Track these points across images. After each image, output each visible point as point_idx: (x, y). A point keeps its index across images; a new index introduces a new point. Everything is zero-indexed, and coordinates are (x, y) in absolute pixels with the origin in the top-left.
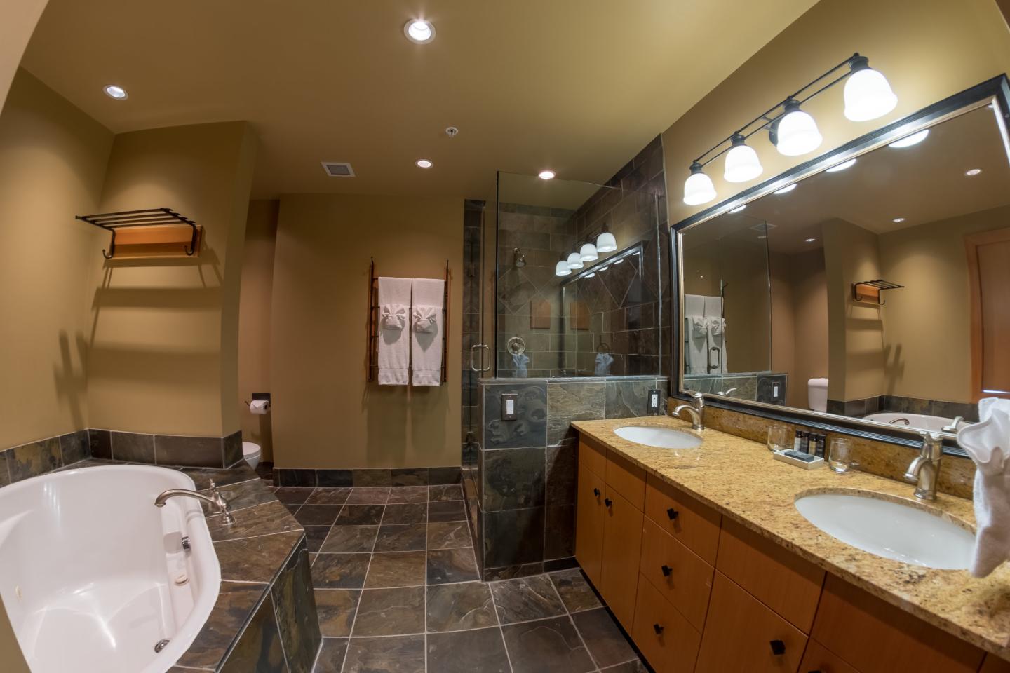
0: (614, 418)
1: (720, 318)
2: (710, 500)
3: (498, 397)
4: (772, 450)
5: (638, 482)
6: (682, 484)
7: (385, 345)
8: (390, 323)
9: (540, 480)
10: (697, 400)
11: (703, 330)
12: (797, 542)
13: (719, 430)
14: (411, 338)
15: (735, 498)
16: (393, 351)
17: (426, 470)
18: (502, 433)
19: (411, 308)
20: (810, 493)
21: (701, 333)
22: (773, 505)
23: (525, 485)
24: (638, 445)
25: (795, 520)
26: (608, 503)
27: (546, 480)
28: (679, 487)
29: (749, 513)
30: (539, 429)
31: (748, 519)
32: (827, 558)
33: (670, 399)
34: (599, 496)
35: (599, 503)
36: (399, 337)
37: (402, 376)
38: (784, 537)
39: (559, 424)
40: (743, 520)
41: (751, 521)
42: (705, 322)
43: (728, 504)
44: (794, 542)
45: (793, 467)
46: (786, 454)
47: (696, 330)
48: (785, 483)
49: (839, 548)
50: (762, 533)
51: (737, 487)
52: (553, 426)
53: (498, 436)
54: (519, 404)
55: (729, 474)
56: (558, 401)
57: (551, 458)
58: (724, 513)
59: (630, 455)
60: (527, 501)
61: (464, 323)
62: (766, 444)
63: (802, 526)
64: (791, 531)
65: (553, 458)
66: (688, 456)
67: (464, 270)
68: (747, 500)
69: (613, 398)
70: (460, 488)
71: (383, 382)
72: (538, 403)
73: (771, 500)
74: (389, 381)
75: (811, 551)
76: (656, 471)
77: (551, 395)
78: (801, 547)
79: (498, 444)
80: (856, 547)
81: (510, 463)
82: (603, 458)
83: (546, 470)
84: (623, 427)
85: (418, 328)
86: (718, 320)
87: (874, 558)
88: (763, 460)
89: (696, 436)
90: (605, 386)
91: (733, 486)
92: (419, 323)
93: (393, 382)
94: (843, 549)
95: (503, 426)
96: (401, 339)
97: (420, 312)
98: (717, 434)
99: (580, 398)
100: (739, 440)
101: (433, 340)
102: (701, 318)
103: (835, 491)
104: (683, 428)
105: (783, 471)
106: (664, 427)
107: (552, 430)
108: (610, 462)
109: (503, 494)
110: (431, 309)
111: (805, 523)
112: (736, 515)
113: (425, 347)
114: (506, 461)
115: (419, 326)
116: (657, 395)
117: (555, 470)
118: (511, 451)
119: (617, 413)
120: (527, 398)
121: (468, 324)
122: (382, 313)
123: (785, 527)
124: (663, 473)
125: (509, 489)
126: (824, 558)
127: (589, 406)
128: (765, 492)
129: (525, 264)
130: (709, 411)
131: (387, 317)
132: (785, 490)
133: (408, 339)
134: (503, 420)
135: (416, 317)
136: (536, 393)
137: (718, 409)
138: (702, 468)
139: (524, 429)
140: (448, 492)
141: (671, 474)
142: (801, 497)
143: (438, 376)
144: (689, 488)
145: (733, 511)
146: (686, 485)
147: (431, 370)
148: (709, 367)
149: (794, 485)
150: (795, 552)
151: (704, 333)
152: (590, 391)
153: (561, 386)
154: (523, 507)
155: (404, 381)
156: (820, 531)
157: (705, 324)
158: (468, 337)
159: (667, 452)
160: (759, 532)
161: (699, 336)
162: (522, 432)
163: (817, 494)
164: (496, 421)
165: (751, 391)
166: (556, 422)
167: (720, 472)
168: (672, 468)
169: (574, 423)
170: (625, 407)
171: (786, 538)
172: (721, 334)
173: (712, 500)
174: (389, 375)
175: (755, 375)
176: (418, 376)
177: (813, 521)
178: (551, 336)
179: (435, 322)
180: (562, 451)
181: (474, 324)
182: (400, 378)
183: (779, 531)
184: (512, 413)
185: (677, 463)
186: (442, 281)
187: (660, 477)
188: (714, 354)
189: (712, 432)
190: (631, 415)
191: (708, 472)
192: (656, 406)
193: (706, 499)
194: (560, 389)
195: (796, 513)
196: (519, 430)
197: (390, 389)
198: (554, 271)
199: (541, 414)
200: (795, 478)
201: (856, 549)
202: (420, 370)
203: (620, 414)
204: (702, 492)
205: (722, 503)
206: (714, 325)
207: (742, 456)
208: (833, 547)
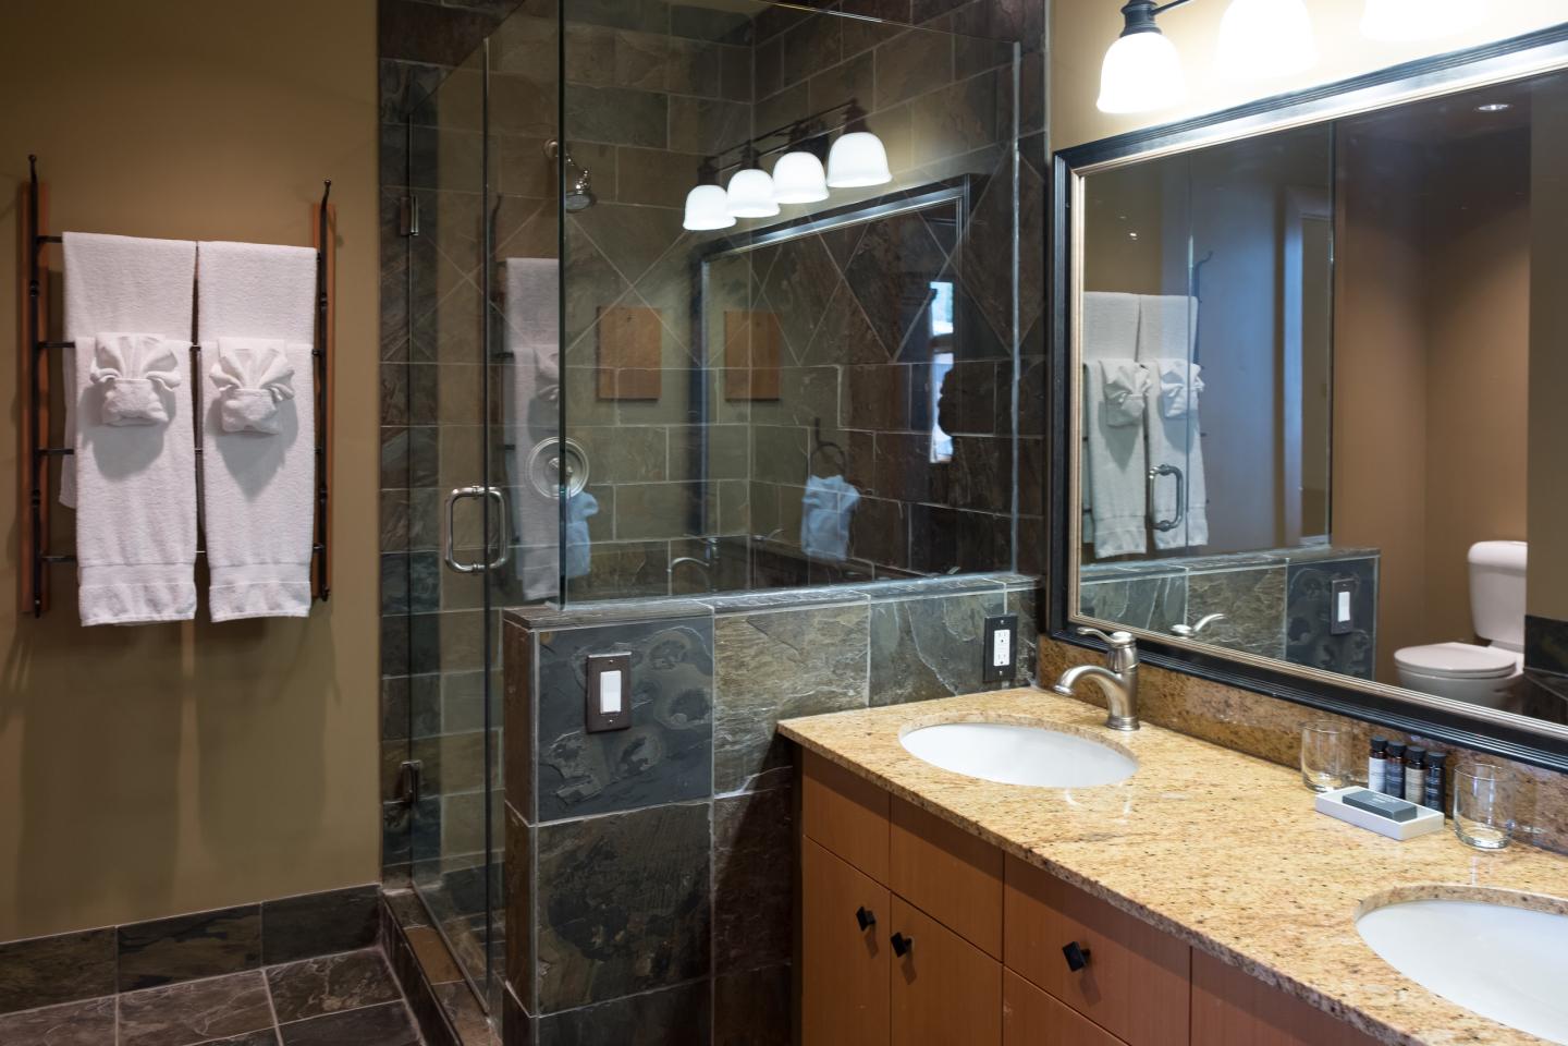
0: (894, 702)
1: (1185, 362)
2: (1161, 915)
3: (577, 664)
4: (1313, 788)
5: (981, 882)
6: (1093, 879)
7: (103, 483)
8: (122, 407)
9: (695, 898)
10: (1117, 650)
11: (1133, 405)
12: (1351, 1001)
13: (1179, 731)
14: (199, 453)
15: (1217, 910)
16: (136, 502)
17: (253, 910)
18: (587, 768)
19: (195, 351)
20: (1398, 897)
21: (1125, 413)
22: (1304, 924)
23: (654, 919)
24: (974, 781)
25: (1352, 956)
26: (901, 945)
27: (713, 897)
28: (1087, 889)
29: (1248, 941)
30: (690, 749)
31: (1246, 953)
32: (1415, 1032)
33: (1042, 640)
34: (873, 930)
35: (873, 948)
36: (155, 451)
37: (173, 590)
38: (1323, 991)
39: (747, 731)
40: (1237, 957)
41: (1253, 957)
42: (1141, 376)
43: (1201, 922)
44: (1345, 1002)
45: (1364, 832)
46: (1346, 800)
47: (1110, 404)
48: (1337, 874)
49: (1445, 1015)
50: (1279, 984)
51: (1221, 882)
52: (729, 738)
53: (577, 779)
54: (635, 681)
55: (1203, 851)
56: (742, 665)
57: (726, 830)
58: (1193, 942)
59: (959, 811)
60: (660, 966)
61: (385, 396)
62: (1299, 770)
63: (1366, 970)
64: (1340, 979)
65: (731, 832)
66: (1101, 808)
67: (382, 211)
68: (1245, 913)
69: (890, 645)
70: (381, 961)
71: (97, 612)
72: (686, 675)
73: (1299, 911)
74: (124, 611)
75: (1380, 1019)
76: (1030, 851)
77: (722, 648)
78: (1359, 1009)
79: (577, 803)
80: (1483, 1014)
81: (610, 856)
82: (882, 823)
83: (713, 868)
84: (922, 727)
85: (228, 420)
86: (1177, 370)
87: (1520, 1039)
88: (1289, 814)
89: (1119, 748)
90: (869, 613)
91: (1211, 880)
92: (231, 403)
93: (138, 613)
94: (1453, 1018)
95: (594, 746)
96: (163, 460)
97: (237, 364)
98: (1173, 741)
99: (801, 652)
100: (1232, 757)
101: (280, 460)
102: (1129, 363)
103: (1462, 895)
104: (1083, 728)
105: (1337, 844)
106: (1030, 725)
107: (728, 747)
108: (901, 834)
109: (591, 954)
110: (274, 353)
111: (1375, 962)
112: (1220, 945)
113: (253, 485)
114: (601, 850)
115: (235, 413)
116: (1007, 632)
117: (738, 865)
118: (611, 821)
119: (901, 687)
120: (659, 662)
121: (399, 399)
122: (87, 368)
123: (1328, 971)
124: (1046, 855)
125: (611, 933)
126: (1408, 1033)
127: (827, 673)
128: (1287, 893)
129: (593, 201)
130: (1151, 678)
131: (111, 383)
132: (1335, 888)
133: (192, 459)
134: (590, 733)
135: (218, 382)
136: (683, 647)
137: (1174, 675)
138: (1139, 839)
139: (650, 753)
140: (339, 980)
141: (1067, 856)
142: (1376, 907)
143: (304, 583)
144: (1110, 887)
145: (1212, 937)
146: (1103, 882)
147: (277, 562)
148: (1150, 524)
149: (1358, 878)
150: (1350, 1022)
151: (1137, 414)
152: (827, 629)
153: (750, 620)
154: (650, 986)
155: (179, 605)
156: (1406, 980)
157: (1139, 382)
158: (399, 441)
159: (1046, 798)
160: (1272, 982)
161: (1121, 420)
162: (646, 761)
163: (1418, 900)
164: (571, 737)
165: (1270, 607)
166: (739, 725)
167: (1183, 846)
168: (1066, 840)
169: (789, 723)
170: (924, 671)
171: (1328, 994)
172: (1187, 414)
173: (1165, 914)
174: (122, 587)
175: (1283, 561)
176: (230, 588)
177: (1390, 959)
178: (666, 427)
179: (288, 397)
180: (753, 808)
181: (419, 399)
182: (164, 595)
183: (1313, 977)
184: (618, 708)
185: (1075, 828)
186: (311, 253)
187: (1037, 864)
188: (1165, 489)
189: (1161, 735)
190: (938, 692)
191: (1152, 849)
192: (1006, 662)
193: (1152, 913)
194: (748, 629)
195: (1356, 941)
196: (635, 758)
197: (119, 636)
198: (681, 216)
199: (697, 704)
200: (1362, 860)
201: (1483, 1020)
202: (237, 565)
203: (909, 689)
204: (1141, 898)
205: (1188, 921)
206: (1166, 386)
207: (1236, 805)
208: (1429, 1012)
